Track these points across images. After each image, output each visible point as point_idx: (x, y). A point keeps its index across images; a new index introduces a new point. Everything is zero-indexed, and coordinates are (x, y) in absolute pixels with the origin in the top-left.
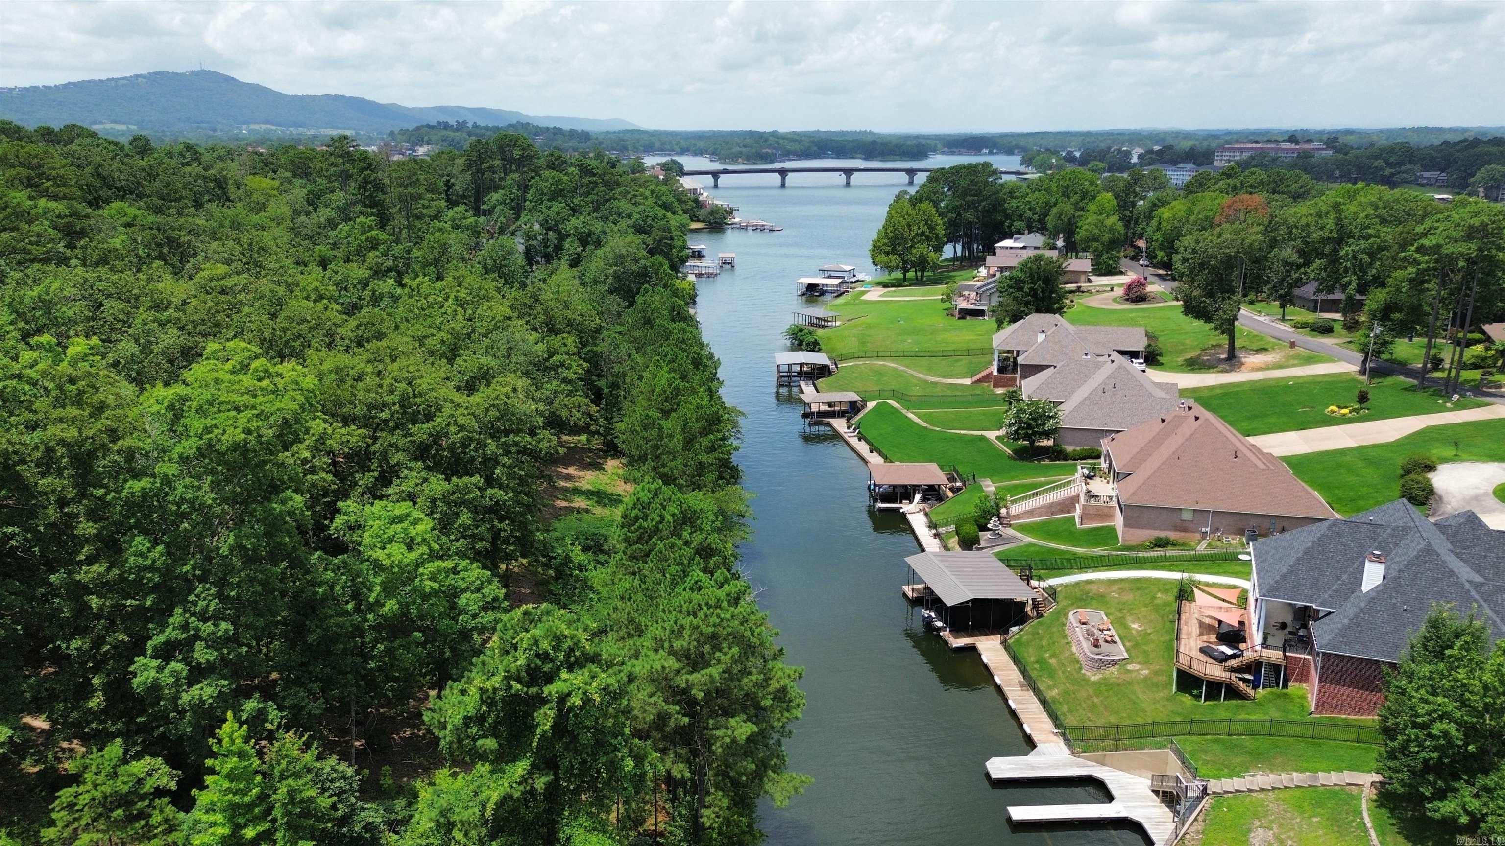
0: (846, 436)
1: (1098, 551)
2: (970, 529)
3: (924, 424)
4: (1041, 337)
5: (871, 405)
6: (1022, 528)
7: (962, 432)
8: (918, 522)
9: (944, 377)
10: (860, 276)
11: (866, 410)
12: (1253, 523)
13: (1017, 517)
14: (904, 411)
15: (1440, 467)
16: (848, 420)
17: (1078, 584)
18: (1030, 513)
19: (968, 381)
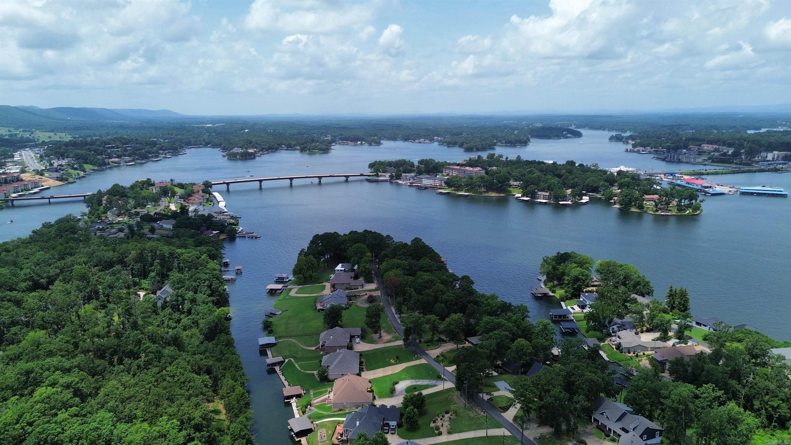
0: (279, 374)
1: (329, 413)
2: (304, 409)
3: (300, 369)
4: (331, 337)
5: (287, 360)
6: (316, 407)
7: (308, 372)
8: (294, 405)
9: (308, 346)
10: (290, 278)
11: (285, 363)
12: (357, 404)
13: (315, 404)
14: (295, 364)
15: (400, 382)
16: (280, 367)
17: (322, 422)
18: (317, 403)
19: (313, 348)
